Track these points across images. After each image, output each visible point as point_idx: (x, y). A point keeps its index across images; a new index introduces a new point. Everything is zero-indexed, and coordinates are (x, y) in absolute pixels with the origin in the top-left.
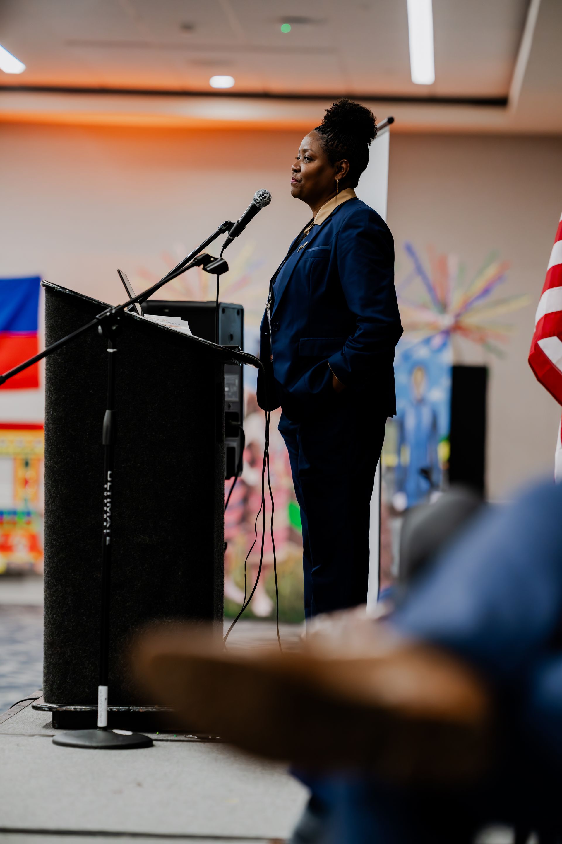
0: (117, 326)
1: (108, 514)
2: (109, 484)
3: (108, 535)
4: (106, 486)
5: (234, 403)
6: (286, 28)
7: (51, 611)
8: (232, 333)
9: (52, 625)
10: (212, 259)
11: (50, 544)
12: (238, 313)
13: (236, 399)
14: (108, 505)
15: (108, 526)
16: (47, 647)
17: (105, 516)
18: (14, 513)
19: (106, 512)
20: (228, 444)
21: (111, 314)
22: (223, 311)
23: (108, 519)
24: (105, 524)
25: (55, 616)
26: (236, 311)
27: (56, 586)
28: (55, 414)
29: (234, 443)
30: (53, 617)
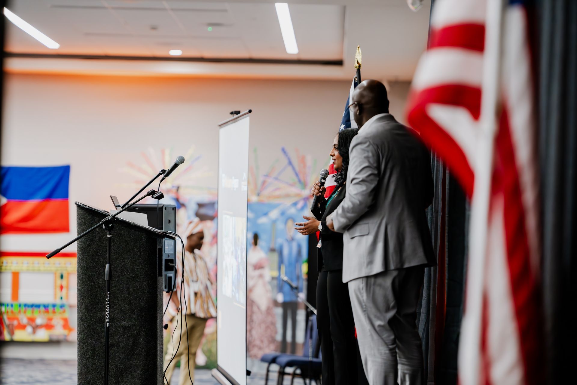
0: (112, 224)
1: (108, 312)
2: (108, 298)
3: (108, 322)
4: (107, 299)
5: (171, 254)
6: (210, 29)
7: (81, 358)
8: (170, 219)
9: (81, 364)
10: (156, 192)
11: (80, 326)
12: (173, 209)
13: (173, 252)
14: (108, 308)
15: (108, 318)
16: (79, 375)
17: (106, 313)
18: (54, 306)
19: (107, 311)
20: (168, 275)
21: (109, 219)
22: (165, 209)
23: (108, 314)
24: (106, 317)
25: (82, 360)
26: (172, 208)
27: (83, 346)
28: (82, 265)
29: (171, 274)
30: (81, 361)
